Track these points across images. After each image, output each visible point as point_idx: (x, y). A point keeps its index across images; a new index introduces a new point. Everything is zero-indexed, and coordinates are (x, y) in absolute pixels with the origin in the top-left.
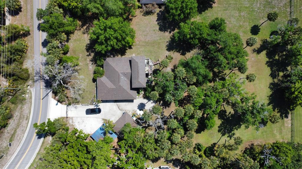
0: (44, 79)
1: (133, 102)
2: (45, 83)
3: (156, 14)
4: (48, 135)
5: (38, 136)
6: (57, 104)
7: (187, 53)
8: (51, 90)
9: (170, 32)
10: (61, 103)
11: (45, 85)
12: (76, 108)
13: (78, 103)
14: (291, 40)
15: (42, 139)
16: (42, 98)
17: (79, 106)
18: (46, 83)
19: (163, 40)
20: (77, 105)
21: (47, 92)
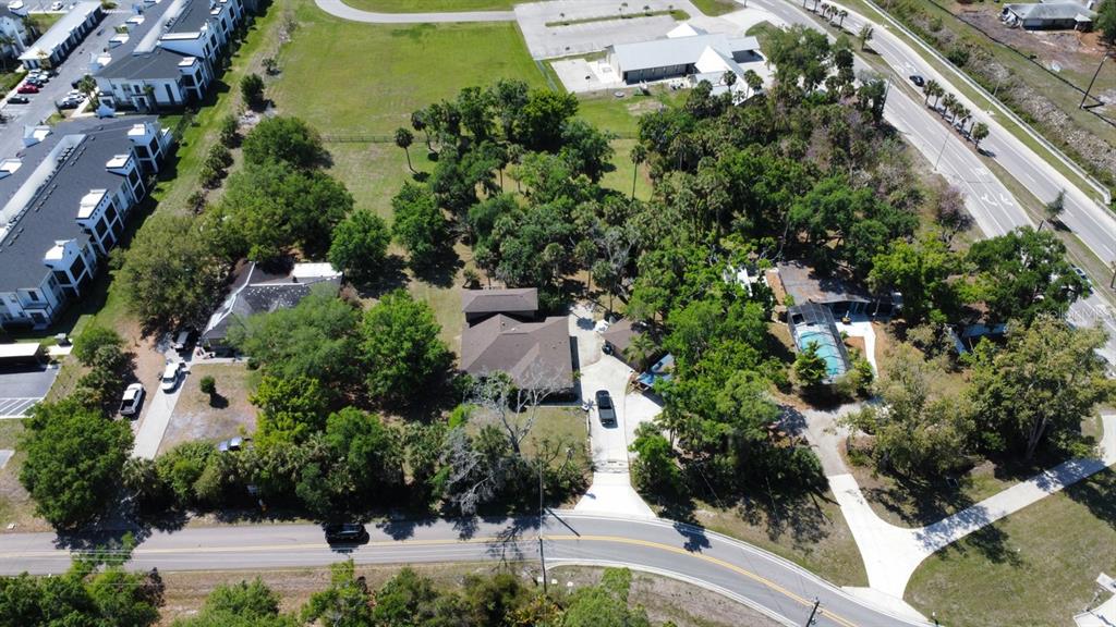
0: (515, 531)
1: (575, 338)
2: (525, 528)
3: (361, 301)
4: (692, 518)
5: (701, 547)
6: (593, 496)
7: (461, 258)
8: (547, 512)
9: (409, 281)
10: (586, 486)
11: (532, 528)
12: (599, 451)
13: (584, 446)
14: (451, 116)
15: (708, 534)
16: (575, 537)
17: (594, 443)
18: (526, 526)
19: (427, 293)
20: (593, 447)
21: (553, 524)
